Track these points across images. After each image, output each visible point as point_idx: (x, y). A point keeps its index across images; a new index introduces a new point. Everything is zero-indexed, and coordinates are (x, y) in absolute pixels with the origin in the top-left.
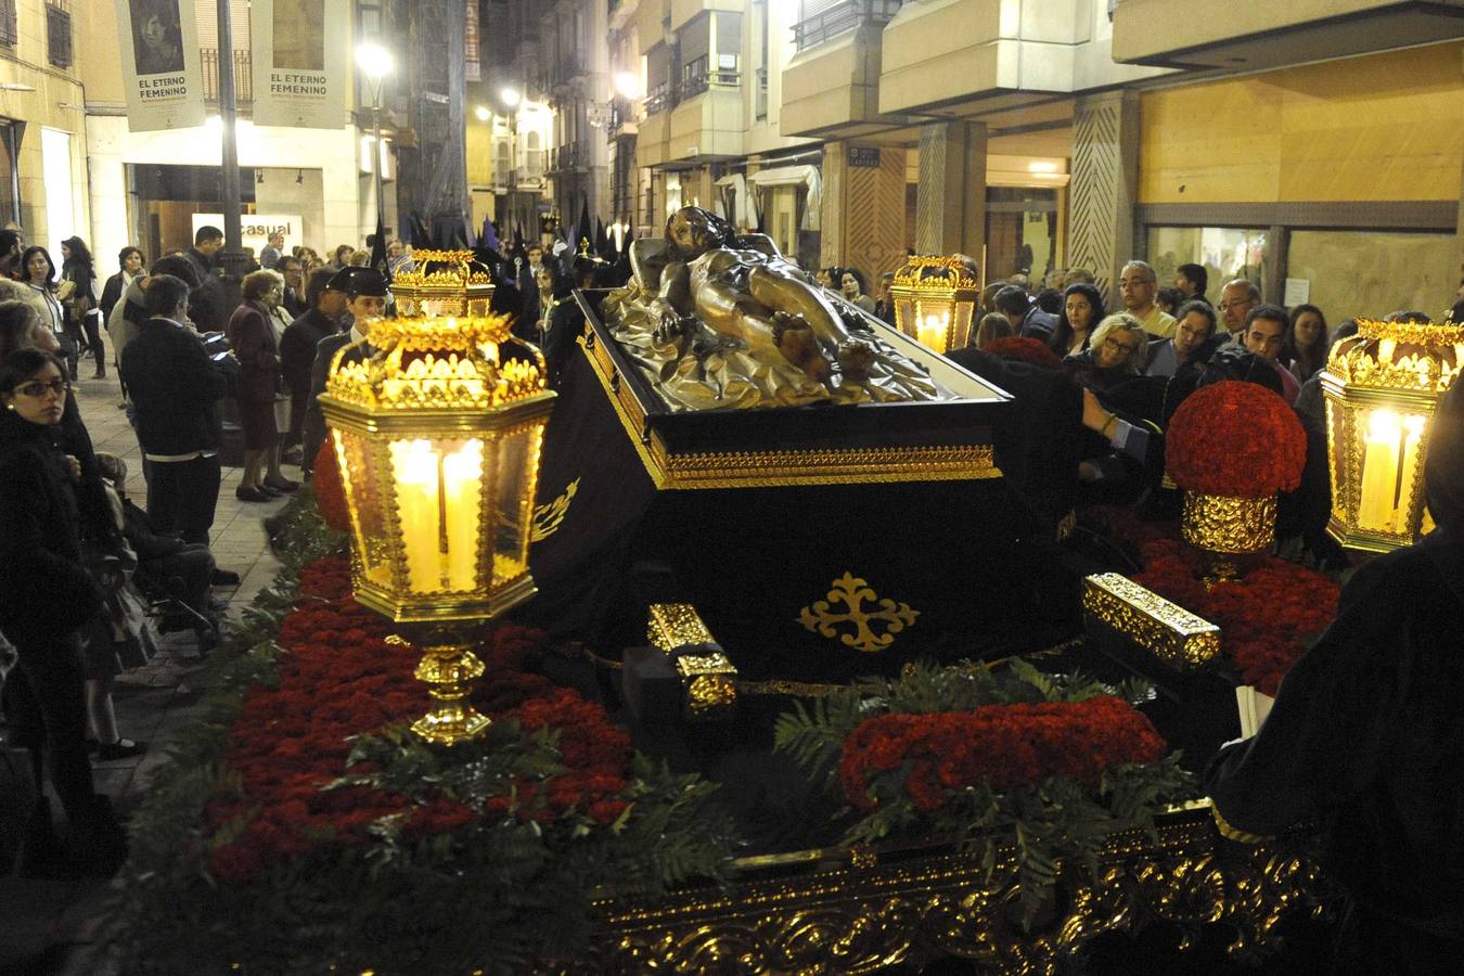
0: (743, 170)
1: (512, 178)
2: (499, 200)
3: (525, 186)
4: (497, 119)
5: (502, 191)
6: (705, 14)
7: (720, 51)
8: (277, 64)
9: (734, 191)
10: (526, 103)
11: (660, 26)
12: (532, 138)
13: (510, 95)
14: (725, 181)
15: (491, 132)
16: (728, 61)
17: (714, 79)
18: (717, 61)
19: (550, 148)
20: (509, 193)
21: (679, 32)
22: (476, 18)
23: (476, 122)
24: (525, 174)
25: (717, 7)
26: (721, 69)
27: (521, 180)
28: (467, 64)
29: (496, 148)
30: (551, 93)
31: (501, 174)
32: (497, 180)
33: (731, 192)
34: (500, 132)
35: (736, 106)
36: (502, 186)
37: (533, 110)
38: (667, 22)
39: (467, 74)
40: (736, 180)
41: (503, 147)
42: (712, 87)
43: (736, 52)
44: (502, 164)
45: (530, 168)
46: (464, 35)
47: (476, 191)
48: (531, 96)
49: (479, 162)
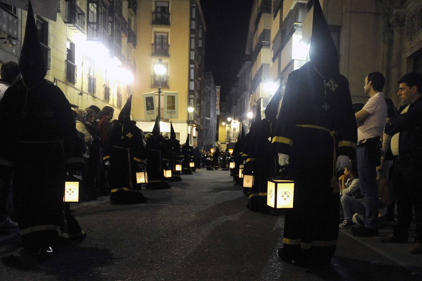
1: (229, 140)
2: (227, 145)
4: (227, 125)
5: (228, 143)
6: (260, 99)
8: (168, 109)
10: (233, 121)
12: (234, 129)
13: (229, 119)
15: (225, 128)
19: (238, 131)
20: (229, 143)
21: (257, 102)
22: (219, 100)
23: (222, 126)
24: (232, 138)
25: (263, 97)
27: (231, 140)
28: (216, 111)
29: (227, 132)
30: (238, 118)
31: (227, 139)
32: (227, 140)
34: (227, 128)
36: (227, 142)
37: (235, 122)
38: (255, 100)
39: (216, 113)
41: (228, 132)
44: (228, 136)
45: (233, 137)
46: (215, 104)
47: (221, 143)
48: (235, 119)
49: (222, 137)
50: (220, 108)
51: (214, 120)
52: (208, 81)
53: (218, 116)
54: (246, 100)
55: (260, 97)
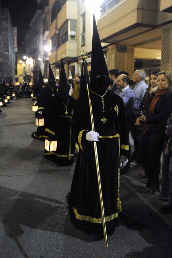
0: (77, 61)
1: (26, 73)
2: (24, 77)
3: (28, 74)
4: (23, 63)
5: (24, 75)
6: (67, 20)
7: (71, 30)
9: (74, 67)
11: (55, 29)
12: (29, 65)
13: (25, 57)
14: (72, 64)
15: (22, 65)
16: (73, 33)
17: (69, 37)
18: (70, 33)
19: (32, 67)
20: (26, 76)
21: (59, 30)
23: (19, 63)
24: (28, 72)
25: (70, 18)
26: (71, 35)
28: (14, 48)
30: (32, 57)
31: (24, 72)
33: (74, 68)
34: (24, 65)
35: (75, 44)
36: (24, 74)
37: (29, 60)
38: (56, 28)
39: (14, 50)
40: (75, 64)
41: (24, 68)
42: (69, 39)
43: (75, 30)
44: (24, 71)
45: (29, 71)
46: (13, 42)
47: (20, 76)
48: (29, 57)
49: (20, 71)
50: (18, 46)
51: (13, 55)
52: (5, 17)
53: (16, 53)
54: (38, 41)
55: (68, 18)
